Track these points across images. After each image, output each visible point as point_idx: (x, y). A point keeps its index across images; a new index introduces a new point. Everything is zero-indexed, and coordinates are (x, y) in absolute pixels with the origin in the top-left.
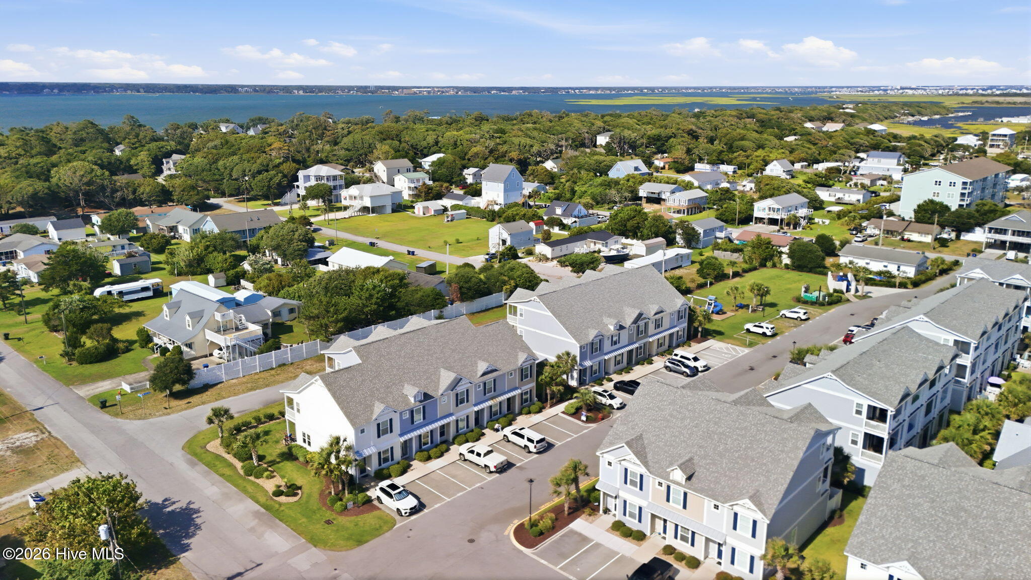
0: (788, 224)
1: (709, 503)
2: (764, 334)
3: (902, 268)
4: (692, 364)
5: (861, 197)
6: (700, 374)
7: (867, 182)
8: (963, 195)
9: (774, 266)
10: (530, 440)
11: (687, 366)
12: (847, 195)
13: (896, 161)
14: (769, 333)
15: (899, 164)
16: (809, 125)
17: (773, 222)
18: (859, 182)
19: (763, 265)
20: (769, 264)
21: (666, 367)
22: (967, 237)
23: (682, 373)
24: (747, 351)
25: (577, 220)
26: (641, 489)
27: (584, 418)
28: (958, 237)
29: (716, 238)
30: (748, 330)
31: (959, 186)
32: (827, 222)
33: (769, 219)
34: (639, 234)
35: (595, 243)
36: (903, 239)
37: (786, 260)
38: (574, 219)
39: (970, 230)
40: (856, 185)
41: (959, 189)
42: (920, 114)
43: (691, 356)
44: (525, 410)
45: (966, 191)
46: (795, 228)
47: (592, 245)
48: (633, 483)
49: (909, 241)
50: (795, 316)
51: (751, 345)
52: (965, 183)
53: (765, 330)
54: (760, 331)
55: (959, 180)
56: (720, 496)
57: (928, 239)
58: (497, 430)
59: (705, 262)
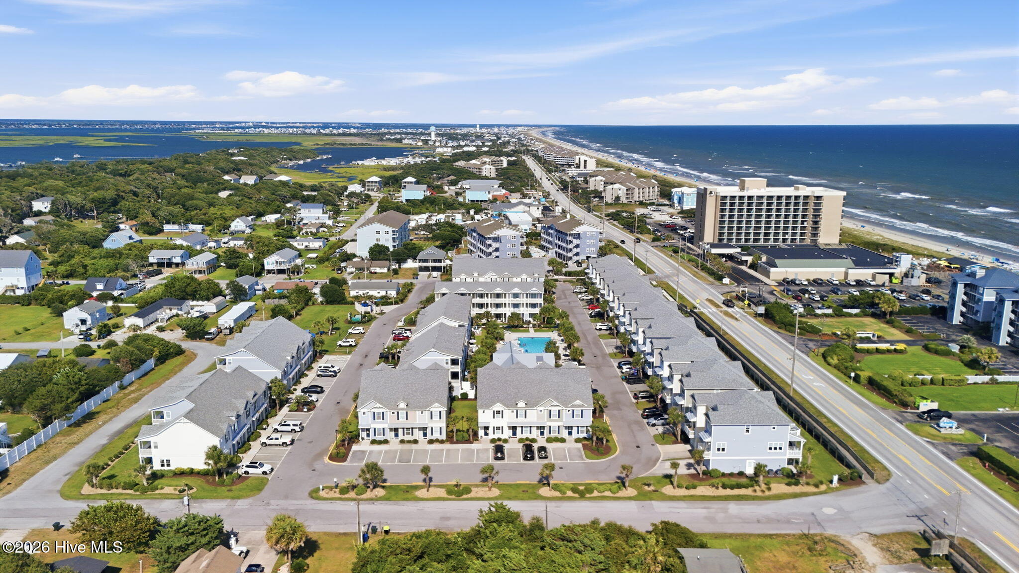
0: (293, 273)
1: (418, 413)
2: (351, 346)
3: (389, 292)
4: (332, 369)
5: (321, 244)
6: (338, 374)
7: (314, 230)
8: (394, 239)
9: (313, 304)
10: (294, 425)
11: (331, 371)
12: (311, 243)
13: (321, 210)
14: (353, 344)
15: (324, 213)
16: (226, 177)
17: (281, 272)
18: (309, 230)
19: (307, 305)
20: (310, 303)
21: (318, 376)
22: (405, 266)
23: (330, 376)
24: (349, 357)
25: (123, 292)
26: (383, 419)
27: (305, 410)
28: (400, 267)
29: (256, 290)
30: (340, 346)
31: (391, 233)
32: (315, 266)
33: (278, 270)
34: (198, 296)
35: (171, 310)
36: (371, 272)
37: (320, 299)
38: (120, 292)
39: (405, 261)
40: (307, 233)
41: (390, 235)
42: (296, 158)
43: (330, 366)
44: (269, 415)
45: (395, 236)
46: (298, 274)
47: (168, 311)
48: (379, 418)
49: (375, 273)
50: (357, 332)
51: (349, 353)
52: (394, 231)
53: (351, 343)
54: (348, 344)
55: (390, 230)
56: (423, 407)
57: (385, 270)
58: (265, 429)
59: (277, 309)
